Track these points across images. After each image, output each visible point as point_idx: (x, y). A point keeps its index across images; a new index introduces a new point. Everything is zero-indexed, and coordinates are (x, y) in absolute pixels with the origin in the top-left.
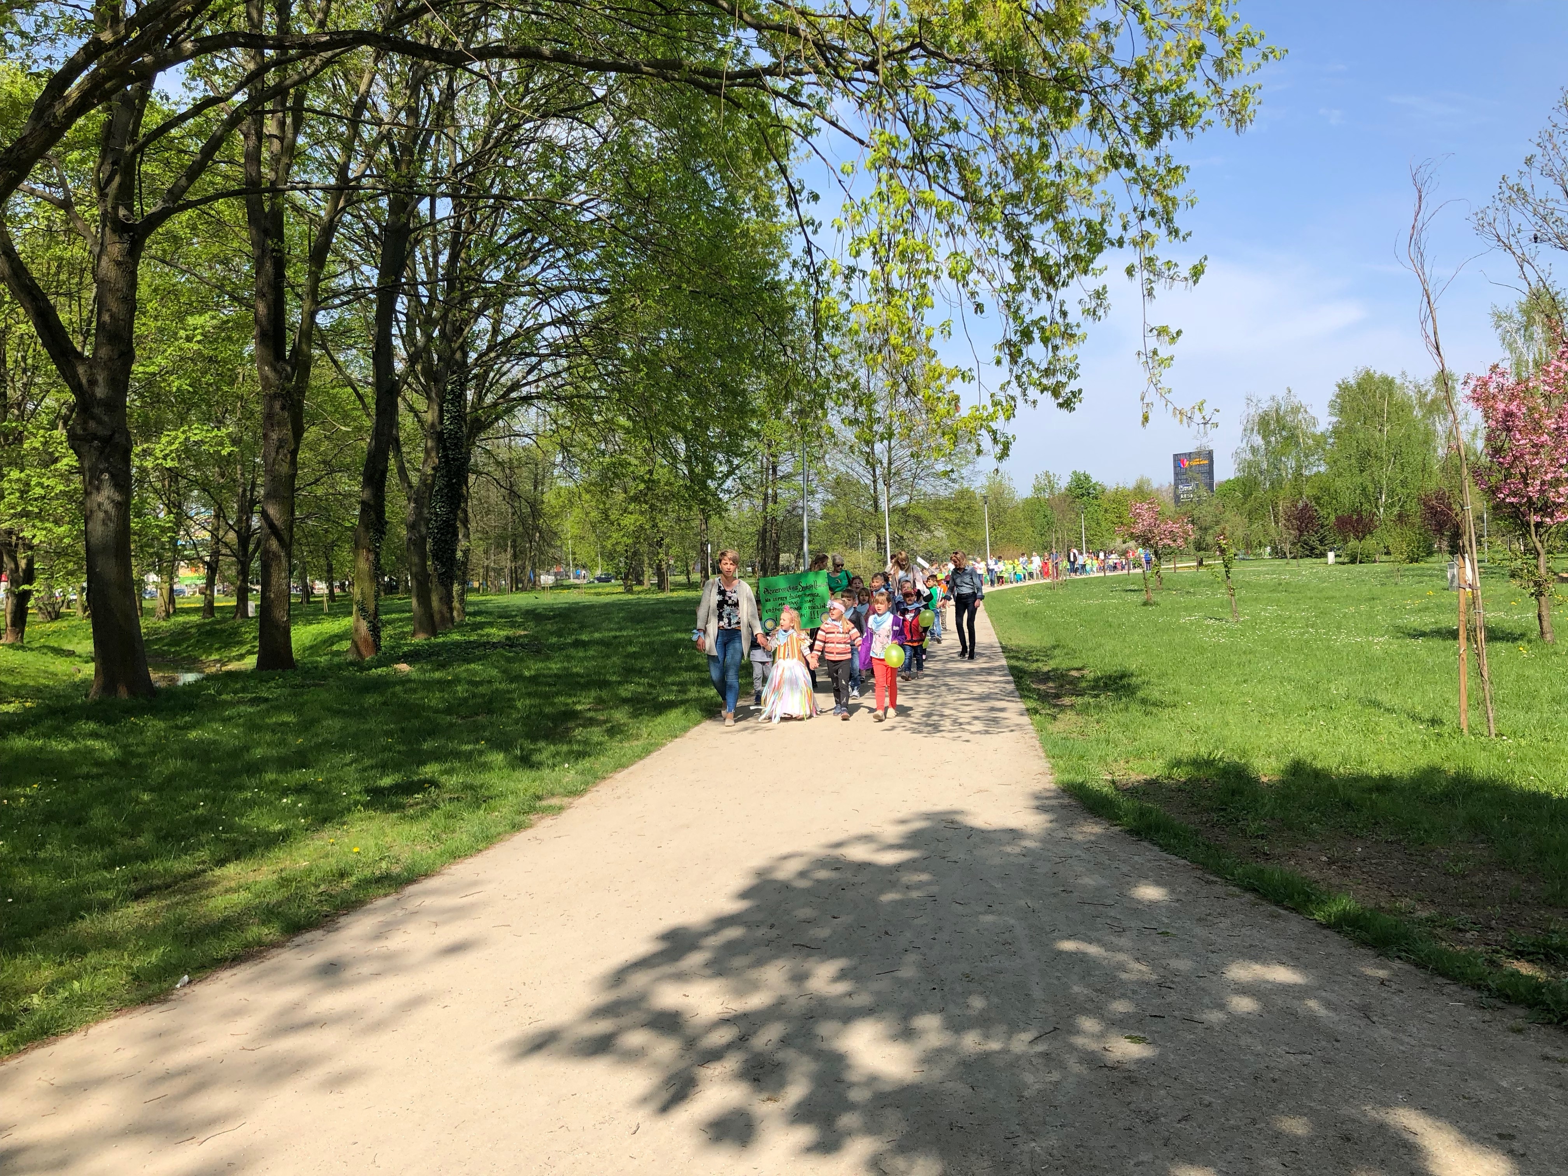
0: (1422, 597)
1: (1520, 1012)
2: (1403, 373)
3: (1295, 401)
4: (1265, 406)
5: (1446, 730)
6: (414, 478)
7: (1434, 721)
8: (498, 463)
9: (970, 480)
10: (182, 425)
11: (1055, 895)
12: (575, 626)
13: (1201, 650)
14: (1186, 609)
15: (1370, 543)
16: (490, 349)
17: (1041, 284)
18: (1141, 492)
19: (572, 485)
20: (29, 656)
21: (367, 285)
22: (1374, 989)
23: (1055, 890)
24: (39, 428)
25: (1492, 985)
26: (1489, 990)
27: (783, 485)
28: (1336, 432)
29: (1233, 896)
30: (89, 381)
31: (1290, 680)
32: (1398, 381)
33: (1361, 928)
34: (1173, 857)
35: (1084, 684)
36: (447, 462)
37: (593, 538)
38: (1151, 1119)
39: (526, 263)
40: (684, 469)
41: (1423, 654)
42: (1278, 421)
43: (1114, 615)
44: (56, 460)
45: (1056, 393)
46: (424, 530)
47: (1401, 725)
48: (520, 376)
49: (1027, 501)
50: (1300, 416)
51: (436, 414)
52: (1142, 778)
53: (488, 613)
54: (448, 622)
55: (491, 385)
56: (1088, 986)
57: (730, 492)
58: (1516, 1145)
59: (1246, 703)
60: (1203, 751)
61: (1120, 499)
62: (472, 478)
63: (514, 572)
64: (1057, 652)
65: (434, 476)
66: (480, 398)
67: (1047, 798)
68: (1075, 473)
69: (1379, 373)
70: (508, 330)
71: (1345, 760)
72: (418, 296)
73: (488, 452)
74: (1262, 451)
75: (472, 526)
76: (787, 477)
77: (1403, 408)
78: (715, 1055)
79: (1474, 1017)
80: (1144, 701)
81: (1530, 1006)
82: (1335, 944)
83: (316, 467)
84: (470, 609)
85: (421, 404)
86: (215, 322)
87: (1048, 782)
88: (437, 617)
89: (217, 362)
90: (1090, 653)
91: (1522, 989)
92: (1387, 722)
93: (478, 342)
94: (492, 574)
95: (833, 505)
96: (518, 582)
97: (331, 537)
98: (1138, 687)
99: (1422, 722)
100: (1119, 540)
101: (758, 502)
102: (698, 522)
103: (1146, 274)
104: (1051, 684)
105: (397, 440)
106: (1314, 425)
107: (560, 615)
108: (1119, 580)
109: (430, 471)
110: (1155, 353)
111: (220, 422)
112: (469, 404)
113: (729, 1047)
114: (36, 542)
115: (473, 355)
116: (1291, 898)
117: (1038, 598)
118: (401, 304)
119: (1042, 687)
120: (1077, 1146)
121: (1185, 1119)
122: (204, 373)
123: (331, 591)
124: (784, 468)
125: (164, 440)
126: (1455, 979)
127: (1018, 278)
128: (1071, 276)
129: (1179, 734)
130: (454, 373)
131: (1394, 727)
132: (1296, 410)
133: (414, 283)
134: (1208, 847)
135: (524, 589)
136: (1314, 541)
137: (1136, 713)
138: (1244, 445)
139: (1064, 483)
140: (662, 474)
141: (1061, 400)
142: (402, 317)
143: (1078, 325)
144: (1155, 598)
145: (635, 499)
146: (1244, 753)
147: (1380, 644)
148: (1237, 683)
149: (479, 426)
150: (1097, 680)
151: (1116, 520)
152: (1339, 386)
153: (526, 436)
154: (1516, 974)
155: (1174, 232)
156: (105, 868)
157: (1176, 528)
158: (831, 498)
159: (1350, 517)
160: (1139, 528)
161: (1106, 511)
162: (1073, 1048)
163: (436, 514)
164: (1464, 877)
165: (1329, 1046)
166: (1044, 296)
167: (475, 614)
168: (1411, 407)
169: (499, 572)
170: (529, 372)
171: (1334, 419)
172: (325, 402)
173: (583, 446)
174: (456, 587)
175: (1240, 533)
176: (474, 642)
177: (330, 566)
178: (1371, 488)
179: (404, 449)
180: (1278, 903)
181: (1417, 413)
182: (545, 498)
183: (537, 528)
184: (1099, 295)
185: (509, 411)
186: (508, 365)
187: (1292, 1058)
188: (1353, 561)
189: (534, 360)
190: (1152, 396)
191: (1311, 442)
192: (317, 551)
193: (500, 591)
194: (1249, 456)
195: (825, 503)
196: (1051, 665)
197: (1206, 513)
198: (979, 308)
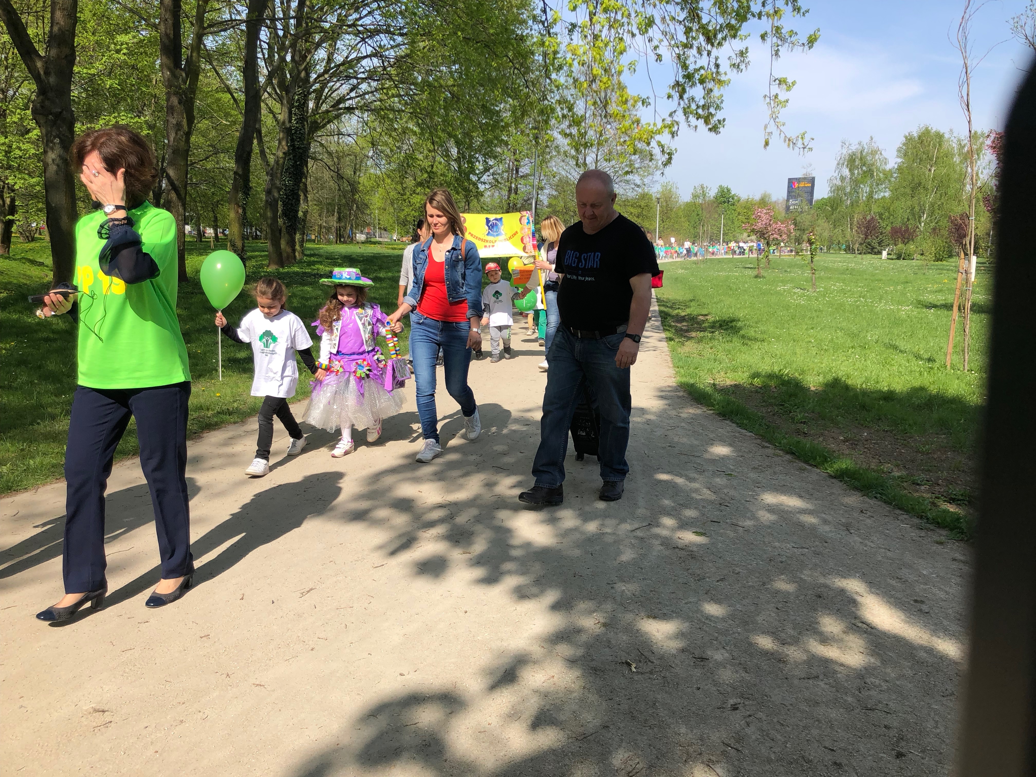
0: (940, 283)
1: (944, 532)
2: (951, 130)
3: (875, 146)
4: (854, 148)
5: (936, 365)
6: (271, 159)
7: (930, 360)
8: (330, 154)
9: (649, 186)
10: (114, 112)
11: (664, 448)
12: (376, 268)
13: (787, 307)
14: (782, 281)
15: (912, 247)
16: (326, 72)
17: (703, 44)
18: (764, 202)
19: (378, 172)
20: (13, 264)
21: (238, 17)
22: (856, 515)
23: (664, 445)
24: (17, 108)
25: (929, 516)
26: (928, 519)
27: (522, 182)
28: (900, 169)
29: (778, 456)
30: (45, 73)
31: (842, 329)
32: (947, 136)
33: (855, 479)
34: (744, 431)
35: (706, 325)
36: (294, 150)
37: (392, 210)
38: (701, 579)
39: (352, 11)
40: (454, 165)
41: (931, 317)
42: (861, 159)
43: (734, 283)
44: (28, 132)
45: (707, 122)
46: (276, 195)
47: (908, 361)
48: (345, 92)
49: (687, 204)
50: (877, 157)
51: (287, 115)
52: (733, 383)
53: (319, 256)
54: (290, 259)
55: (326, 98)
56: (674, 502)
57: (485, 183)
58: (925, 608)
59: (810, 342)
60: (776, 369)
61: (749, 206)
62: (310, 163)
63: (338, 230)
64: (692, 304)
65: (284, 158)
66: (317, 106)
67: (669, 391)
68: (720, 186)
69: (934, 130)
70: (339, 58)
71: (867, 379)
72: (276, 29)
73: (322, 145)
74: (848, 180)
75: (310, 197)
76: (525, 177)
77: (949, 155)
78: (431, 524)
79: (914, 534)
80: (743, 337)
81: (951, 530)
82: (837, 487)
83: (206, 149)
84: (308, 252)
85: (277, 107)
86: (135, 40)
87: (672, 382)
88: (284, 255)
89: (137, 69)
90: (714, 305)
91: (948, 519)
92: (899, 358)
93: (318, 67)
94: (324, 230)
95: (555, 197)
96: (340, 237)
97: (216, 198)
98: (740, 329)
99: (922, 359)
100: (745, 235)
101: (505, 193)
102: (463, 204)
103: (775, 39)
104: (685, 324)
105: (259, 132)
106: (886, 164)
107: (367, 260)
108: (741, 261)
109: (281, 154)
110: (776, 96)
111: (140, 112)
112: (310, 111)
113: (441, 521)
114: (16, 187)
115: (314, 76)
116: (815, 459)
117: (686, 269)
118: (264, 35)
119: (679, 325)
120: (651, 591)
121: (722, 580)
122: (128, 77)
123: (216, 234)
124: (524, 170)
125: (101, 122)
126: (907, 511)
127: (687, 39)
128: (724, 39)
129: (763, 358)
130: (299, 87)
131: (903, 362)
132: (874, 153)
133: (273, 19)
134: (768, 427)
135: (345, 242)
136: (875, 243)
137: (736, 342)
138: (836, 174)
139: (712, 193)
140: (439, 168)
141: (710, 126)
142: (265, 46)
143: (726, 74)
144: (763, 272)
145: (420, 184)
146: (803, 372)
147: (905, 310)
148: (806, 329)
149: (316, 127)
150: (714, 322)
151: (745, 220)
152: (906, 137)
153: (349, 135)
154: (946, 511)
155: (797, 9)
156: (56, 396)
157: (783, 227)
158: (555, 193)
159: (901, 228)
160: (760, 225)
161: (739, 214)
162: (657, 536)
163: (286, 185)
164: (928, 453)
165: (821, 545)
166: (705, 53)
167: (311, 255)
168: (953, 155)
169: (328, 229)
170: (351, 90)
171: (899, 160)
172: (213, 103)
173: (386, 144)
174: (298, 236)
175: (826, 234)
176: (309, 273)
177: (216, 218)
178: (917, 209)
179: (265, 139)
180: (806, 462)
181: (957, 159)
182: (361, 180)
183: (354, 201)
184: (742, 54)
185: (338, 117)
186: (338, 84)
187: (796, 550)
188: (898, 258)
189: (355, 81)
190: (772, 127)
191: (881, 175)
192: (207, 207)
193: (329, 242)
194: (839, 183)
195: (550, 196)
196: (688, 311)
197: (805, 219)
198: (659, 58)
